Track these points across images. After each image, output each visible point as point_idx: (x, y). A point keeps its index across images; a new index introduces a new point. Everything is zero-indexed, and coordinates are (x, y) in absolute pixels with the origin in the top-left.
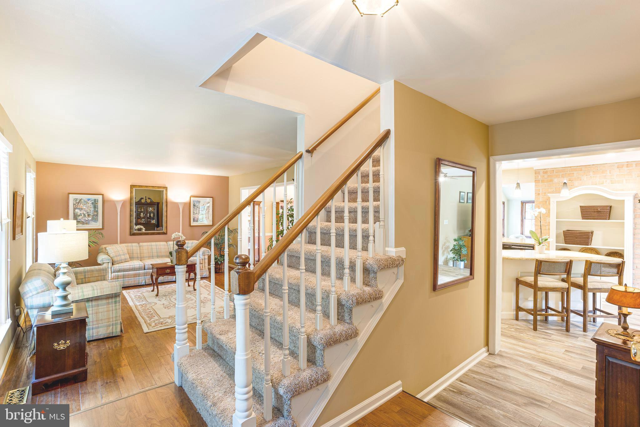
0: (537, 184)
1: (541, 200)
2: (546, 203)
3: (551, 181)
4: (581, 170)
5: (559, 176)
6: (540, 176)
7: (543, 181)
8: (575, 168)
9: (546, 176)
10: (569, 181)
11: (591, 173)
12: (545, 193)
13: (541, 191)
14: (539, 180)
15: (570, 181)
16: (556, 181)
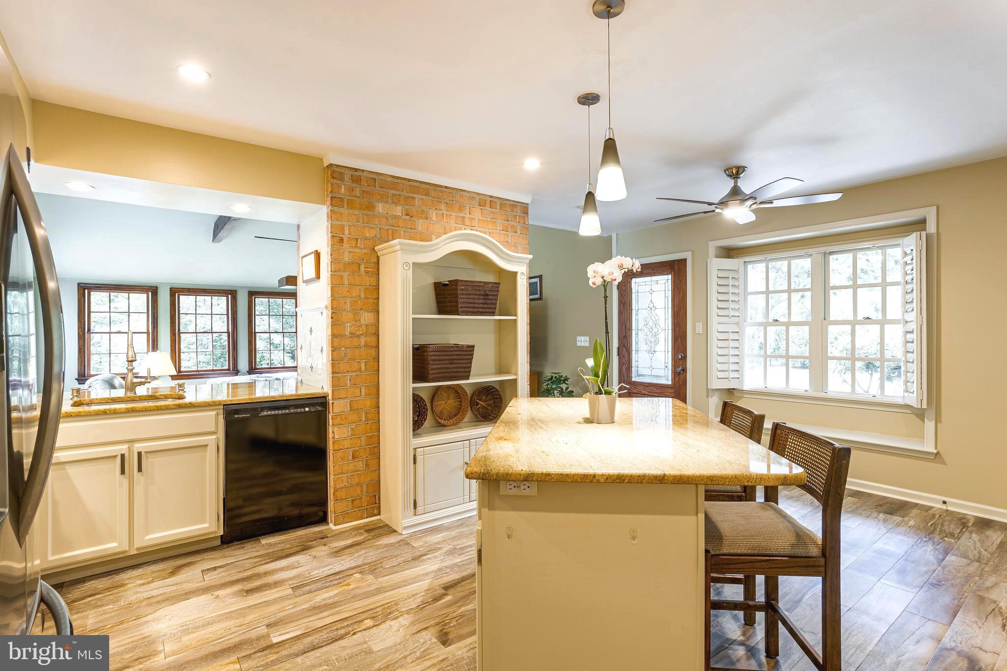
0: (335, 209)
1: (347, 258)
2: (359, 268)
3: (370, 207)
4: (427, 195)
5: (388, 198)
6: (343, 186)
7: (351, 205)
8: (417, 184)
9: (357, 192)
10: (406, 215)
11: (443, 206)
12: (357, 239)
13: (347, 232)
14: (342, 200)
15: (408, 217)
16: (381, 211)
